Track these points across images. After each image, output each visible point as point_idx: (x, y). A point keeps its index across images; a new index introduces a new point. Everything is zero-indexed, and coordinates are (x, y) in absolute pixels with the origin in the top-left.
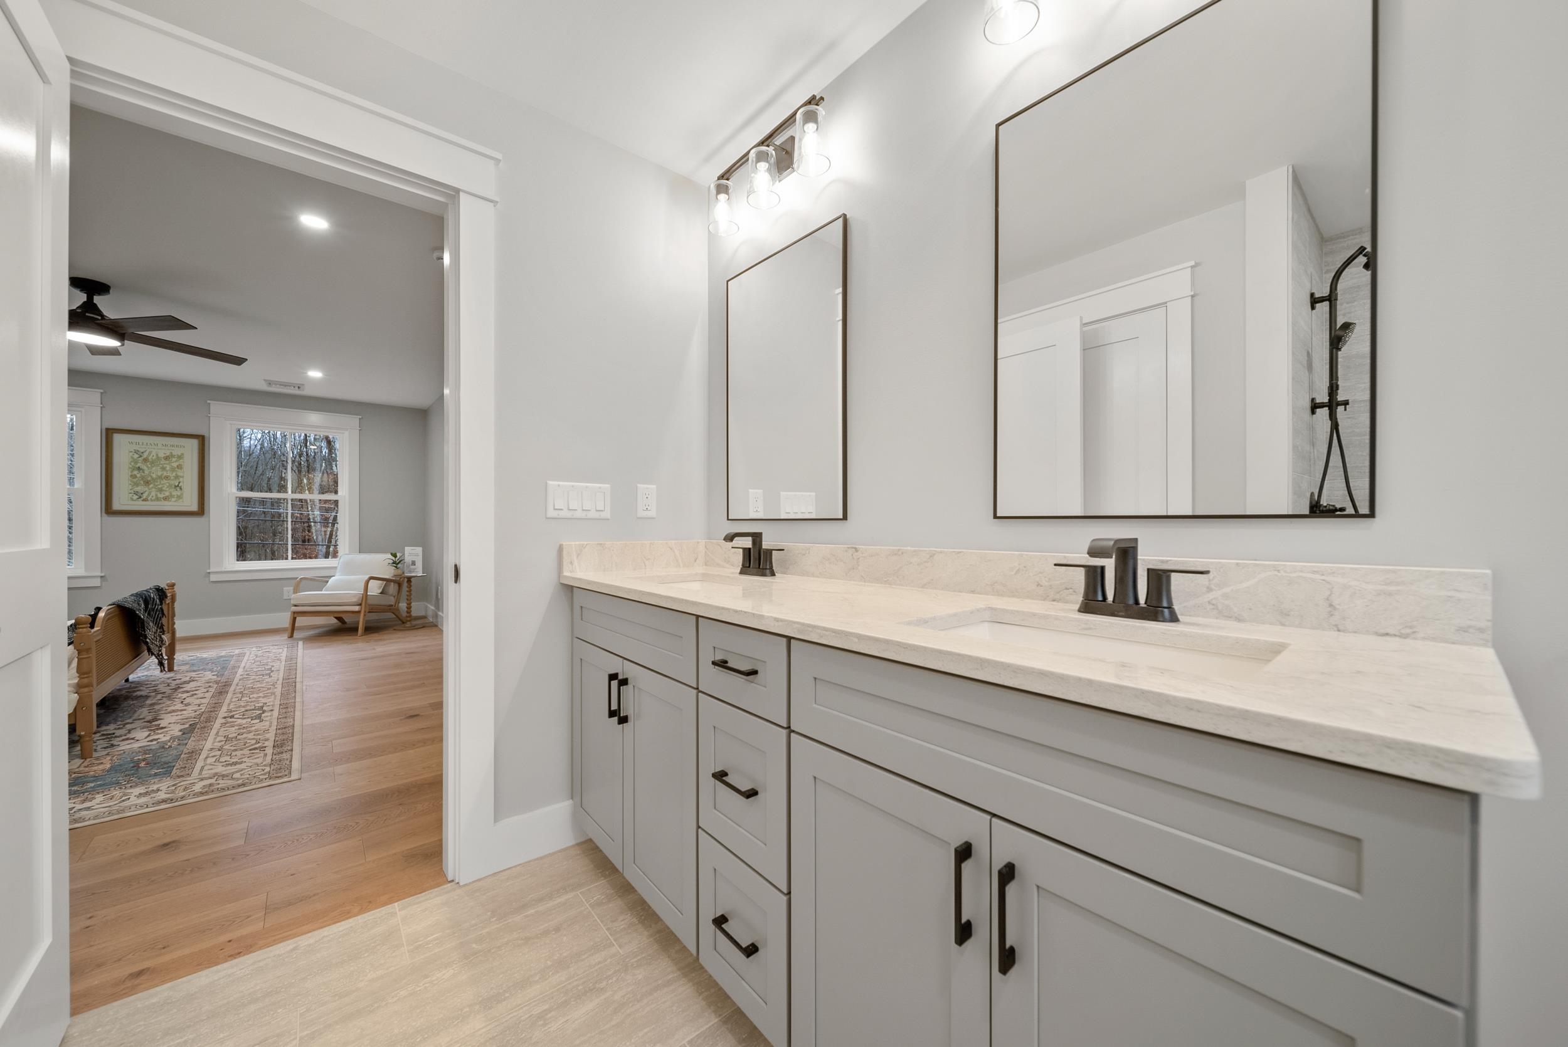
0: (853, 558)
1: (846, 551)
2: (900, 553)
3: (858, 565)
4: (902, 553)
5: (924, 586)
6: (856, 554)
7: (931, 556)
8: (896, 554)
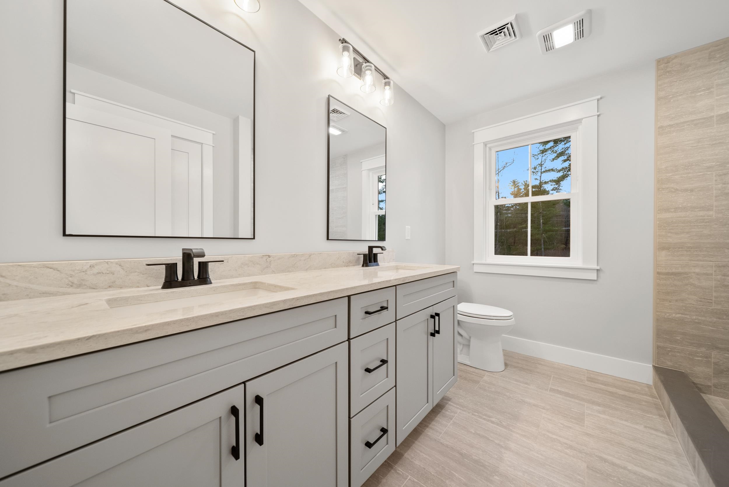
0: (267, 261)
1: (262, 258)
2: (295, 256)
3: (271, 265)
4: (297, 256)
5: (307, 270)
6: (269, 258)
7: (309, 256)
8: (293, 257)
